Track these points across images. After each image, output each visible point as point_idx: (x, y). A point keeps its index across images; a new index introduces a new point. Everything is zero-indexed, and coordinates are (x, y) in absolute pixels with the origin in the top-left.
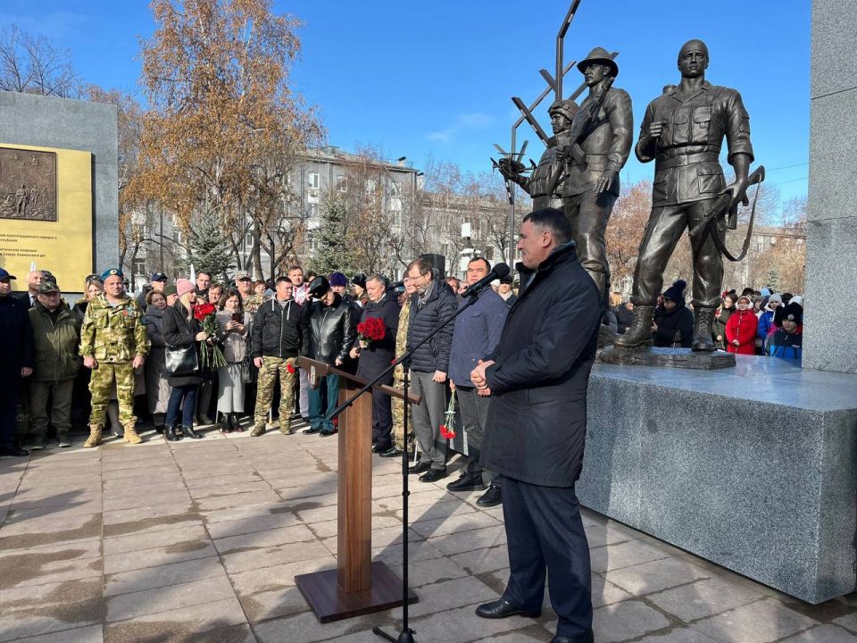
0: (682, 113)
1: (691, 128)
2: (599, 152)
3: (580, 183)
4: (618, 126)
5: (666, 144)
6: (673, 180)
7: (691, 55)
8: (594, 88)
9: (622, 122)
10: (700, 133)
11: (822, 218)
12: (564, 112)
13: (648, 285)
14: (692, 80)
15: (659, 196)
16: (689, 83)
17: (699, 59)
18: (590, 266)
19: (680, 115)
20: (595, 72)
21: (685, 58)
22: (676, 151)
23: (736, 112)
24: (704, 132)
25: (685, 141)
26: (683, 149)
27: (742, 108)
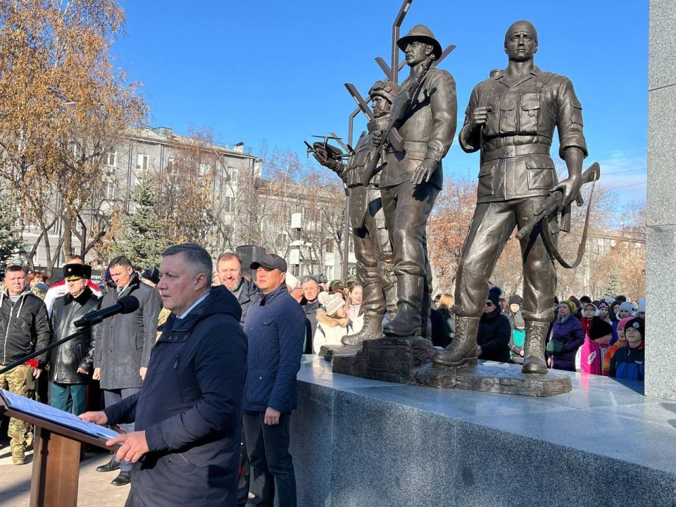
0: (509, 99)
1: (518, 116)
2: (419, 139)
3: (398, 173)
4: (439, 110)
5: (491, 132)
6: (499, 173)
7: (519, 36)
8: (415, 68)
9: (444, 105)
10: (529, 123)
11: (661, 222)
12: (386, 94)
13: (473, 292)
14: (521, 64)
15: (485, 191)
16: (517, 67)
17: (527, 42)
18: (406, 267)
19: (507, 100)
20: (416, 50)
21: (512, 40)
22: (502, 140)
23: (568, 101)
24: (533, 121)
25: (512, 129)
26: (511, 139)
27: (574, 97)
